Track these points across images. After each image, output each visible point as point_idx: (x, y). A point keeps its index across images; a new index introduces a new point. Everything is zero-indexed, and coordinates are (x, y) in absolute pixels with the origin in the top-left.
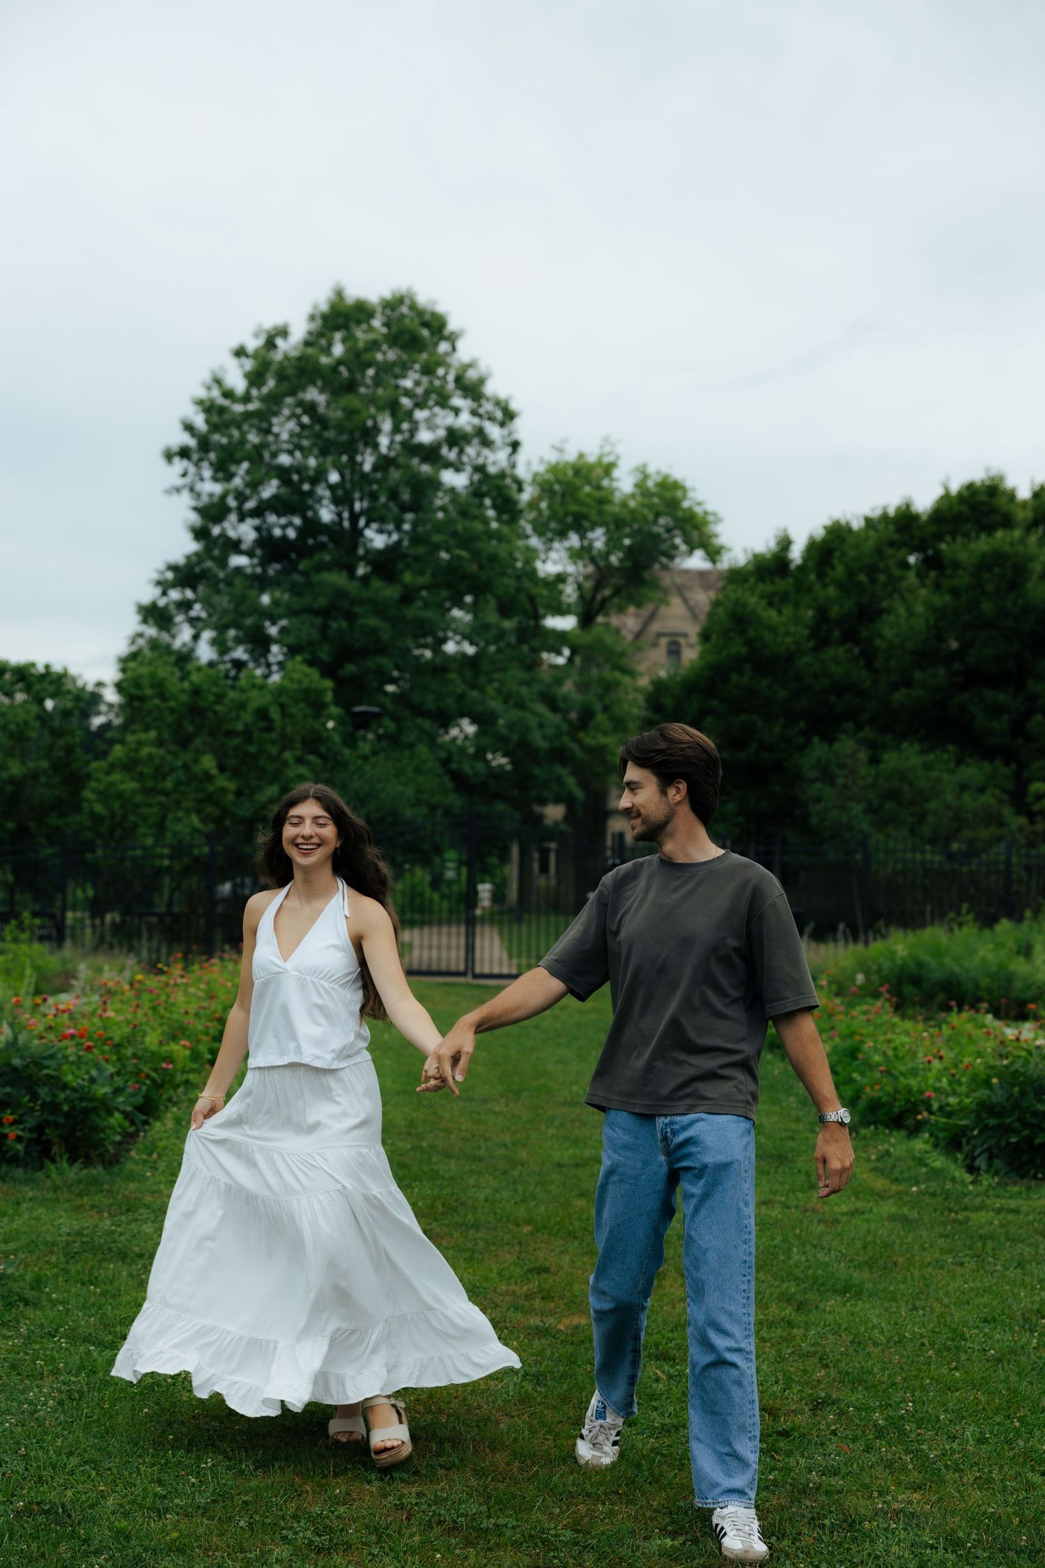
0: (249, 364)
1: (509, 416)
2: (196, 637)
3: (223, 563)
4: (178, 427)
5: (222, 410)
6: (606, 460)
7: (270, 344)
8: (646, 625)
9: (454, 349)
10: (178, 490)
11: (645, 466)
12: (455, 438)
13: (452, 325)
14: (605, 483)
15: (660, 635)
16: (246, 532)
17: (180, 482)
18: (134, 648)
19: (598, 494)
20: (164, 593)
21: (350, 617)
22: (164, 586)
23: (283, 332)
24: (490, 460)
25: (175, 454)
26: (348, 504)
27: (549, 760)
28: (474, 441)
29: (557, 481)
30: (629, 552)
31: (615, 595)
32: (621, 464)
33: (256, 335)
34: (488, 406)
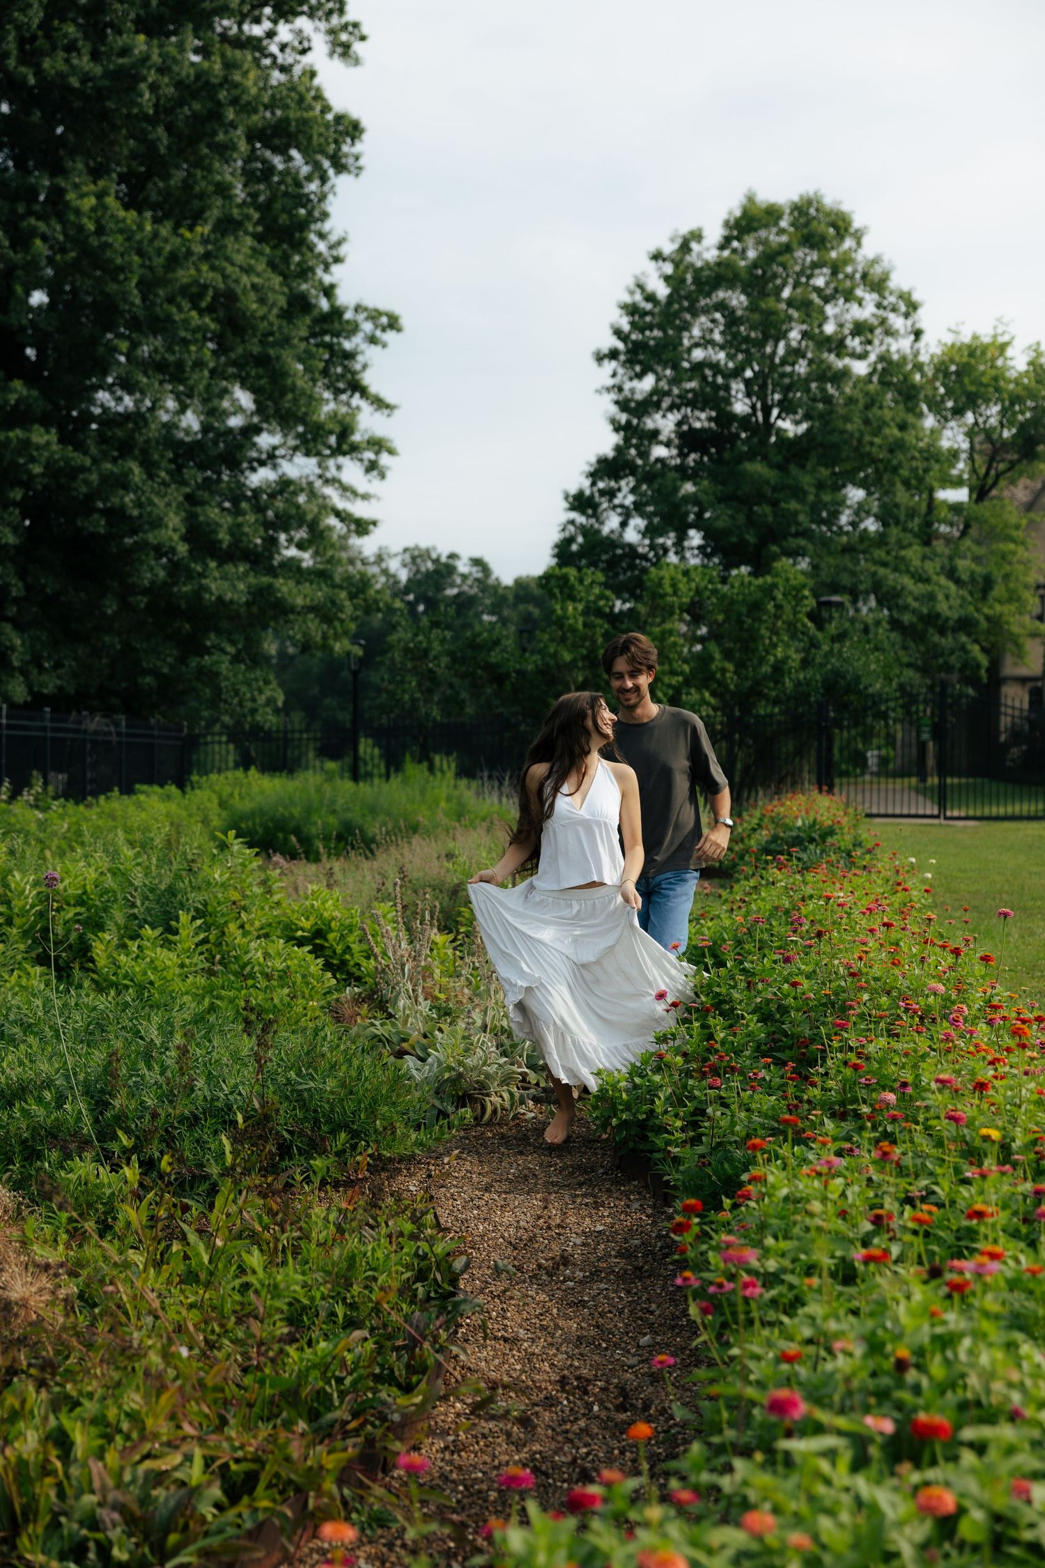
0: (669, 269)
1: (913, 307)
2: (624, 524)
3: (644, 454)
4: (610, 332)
5: (645, 313)
6: (1001, 340)
7: (685, 247)
8: (1038, 496)
9: (859, 244)
10: (608, 390)
11: (1038, 344)
12: (860, 329)
13: (857, 224)
14: (1000, 363)
16: (665, 423)
17: (610, 382)
18: (567, 534)
19: (993, 372)
20: (593, 484)
21: (775, 504)
22: (594, 476)
23: (697, 236)
24: (893, 348)
25: (605, 356)
26: (762, 397)
27: (955, 630)
28: (878, 331)
29: (952, 361)
30: (1023, 427)
31: (1009, 470)
32: (1015, 343)
33: (672, 240)
34: (892, 299)
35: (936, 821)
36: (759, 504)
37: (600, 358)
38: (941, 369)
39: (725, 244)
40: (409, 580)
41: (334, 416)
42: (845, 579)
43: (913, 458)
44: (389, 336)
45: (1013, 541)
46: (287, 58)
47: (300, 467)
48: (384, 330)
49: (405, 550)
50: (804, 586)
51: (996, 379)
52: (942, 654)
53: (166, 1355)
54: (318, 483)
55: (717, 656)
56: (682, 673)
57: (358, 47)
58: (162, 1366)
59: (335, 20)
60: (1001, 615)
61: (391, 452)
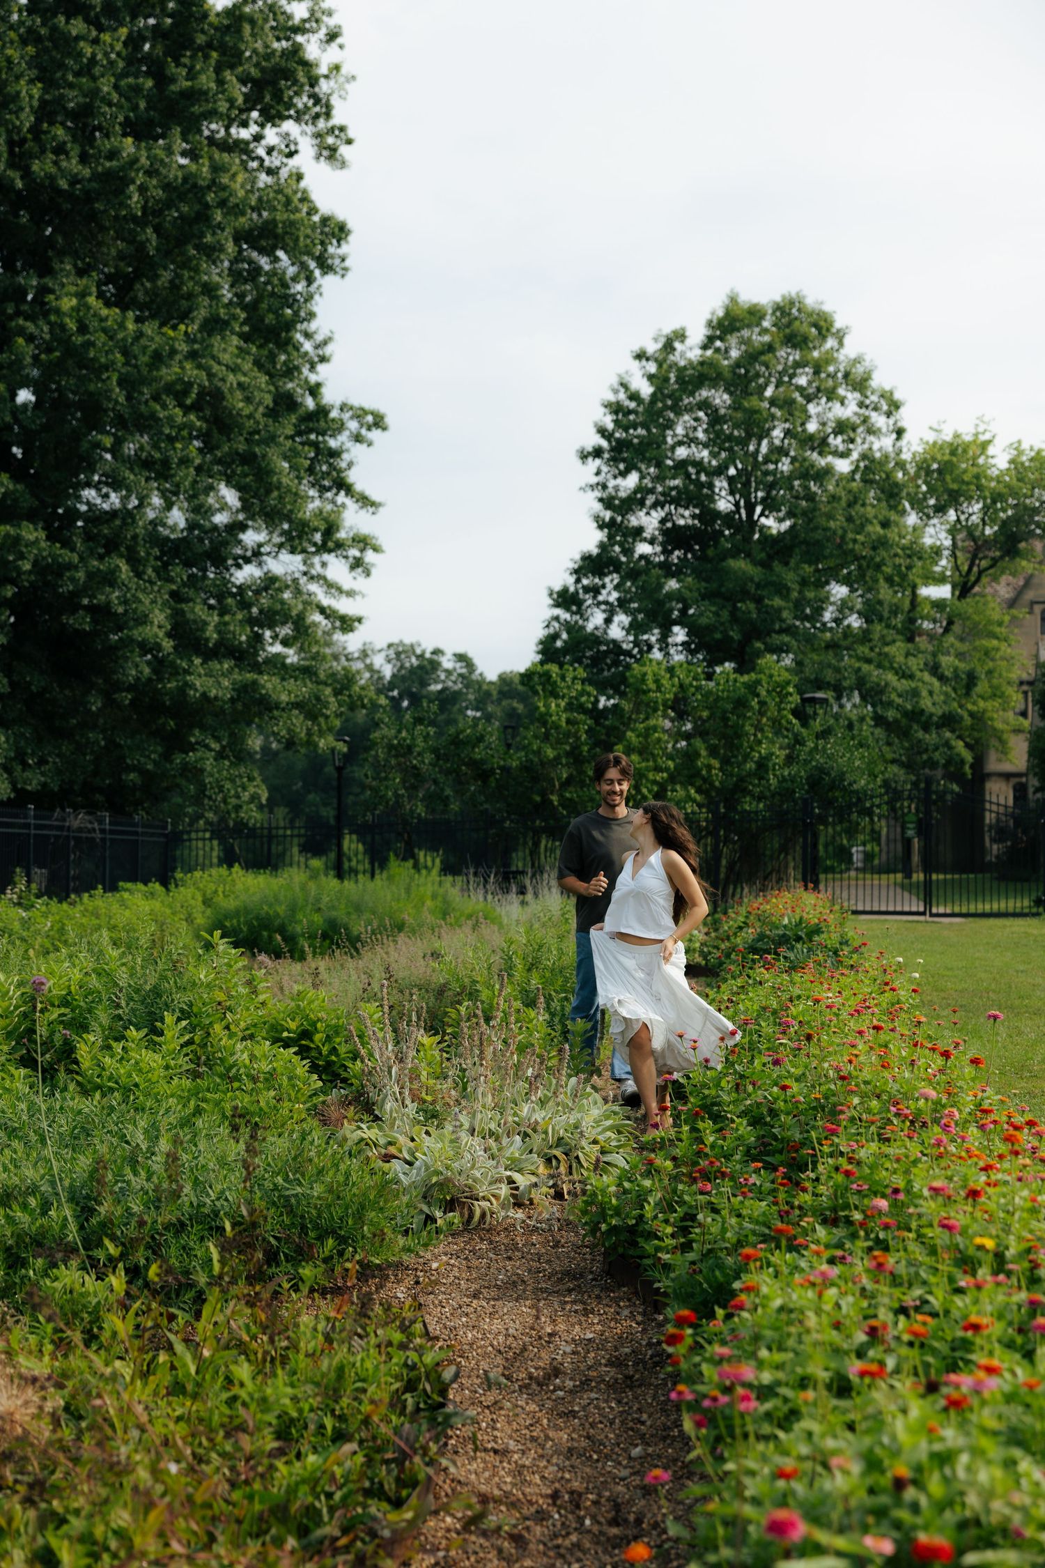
0: (652, 368)
1: (895, 406)
2: (608, 621)
3: (628, 551)
4: (594, 430)
5: (628, 412)
6: (982, 438)
7: (669, 347)
8: (1020, 592)
9: (841, 344)
10: (592, 487)
11: (1019, 442)
12: (842, 427)
13: (838, 324)
14: (981, 461)
15: (1033, 603)
16: (649, 520)
17: (595, 480)
18: (551, 630)
19: (975, 470)
20: (578, 581)
21: (759, 601)
22: (578, 572)
23: (680, 335)
24: (876, 447)
25: (589, 454)
26: (746, 495)
27: (938, 727)
28: (860, 430)
29: (934, 459)
30: (1004, 524)
31: (991, 567)
32: (996, 441)
33: (656, 340)
34: (874, 398)
35: (921, 918)
36: (742, 601)
37: (584, 456)
38: (923, 467)
39: (708, 343)
40: (394, 676)
41: (319, 513)
42: (829, 676)
43: (896, 555)
44: (375, 435)
45: (995, 636)
46: (273, 161)
47: (285, 564)
48: (369, 429)
49: (390, 646)
50: (788, 683)
51: (977, 477)
52: (926, 750)
53: (156, 1472)
54: (303, 580)
55: (704, 753)
56: (667, 769)
57: (344, 150)
58: (150, 1483)
59: (322, 124)
60: (984, 711)
61: (376, 549)
